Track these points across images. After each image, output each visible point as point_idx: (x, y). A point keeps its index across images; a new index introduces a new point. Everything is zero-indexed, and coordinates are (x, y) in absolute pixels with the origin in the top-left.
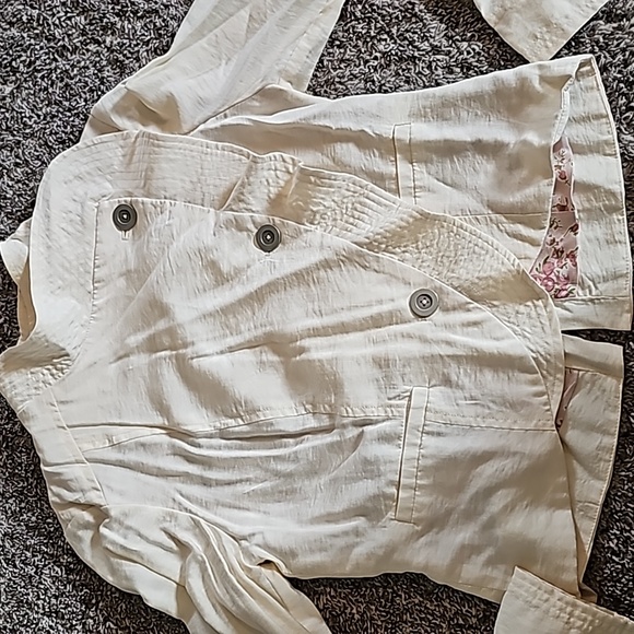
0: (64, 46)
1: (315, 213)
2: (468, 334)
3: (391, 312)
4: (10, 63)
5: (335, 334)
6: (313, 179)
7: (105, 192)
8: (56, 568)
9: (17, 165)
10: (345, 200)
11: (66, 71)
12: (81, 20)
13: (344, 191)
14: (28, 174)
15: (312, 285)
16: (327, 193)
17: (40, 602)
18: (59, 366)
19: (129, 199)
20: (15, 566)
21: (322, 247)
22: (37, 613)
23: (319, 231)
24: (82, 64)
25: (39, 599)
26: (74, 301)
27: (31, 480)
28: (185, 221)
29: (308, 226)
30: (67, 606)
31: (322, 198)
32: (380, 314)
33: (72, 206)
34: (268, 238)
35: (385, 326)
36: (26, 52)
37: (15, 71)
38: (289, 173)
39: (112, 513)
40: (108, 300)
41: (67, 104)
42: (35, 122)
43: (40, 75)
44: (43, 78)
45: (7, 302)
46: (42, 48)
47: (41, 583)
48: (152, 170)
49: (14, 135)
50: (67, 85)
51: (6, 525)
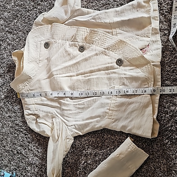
0: (29, 10)
1: (93, 41)
2: (130, 72)
3: (111, 66)
4: (16, 15)
5: (97, 71)
6: (93, 32)
7: (42, 39)
8: (22, 134)
9: (17, 38)
10: (101, 38)
11: (29, 15)
12: (33, 3)
13: (101, 35)
14: (19, 40)
15: (92, 60)
16: (96, 36)
17: (18, 143)
18: (29, 81)
19: (48, 41)
20: (12, 135)
21: (95, 50)
22: (17, 146)
23: (95, 46)
24: (33, 13)
25: (18, 142)
26: (34, 65)
27: (17, 113)
28: (62, 45)
29: (92, 45)
30: (24, 143)
31: (95, 37)
32: (108, 66)
33: (34, 44)
34: (82, 49)
35: (109, 70)
36: (20, 12)
37: (17, 16)
38: (88, 32)
39: (41, 116)
40: (42, 65)
41: (29, 23)
42: (21, 28)
43: (23, 17)
44: (23, 18)
45: (13, 71)
46: (24, 11)
47: (18, 138)
48: (55, 32)
49: (17, 31)
50: (29, 19)
51: (11, 124)
